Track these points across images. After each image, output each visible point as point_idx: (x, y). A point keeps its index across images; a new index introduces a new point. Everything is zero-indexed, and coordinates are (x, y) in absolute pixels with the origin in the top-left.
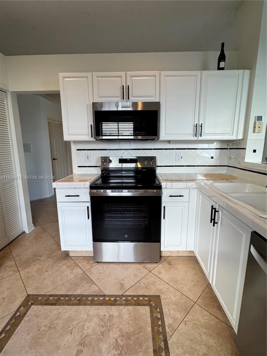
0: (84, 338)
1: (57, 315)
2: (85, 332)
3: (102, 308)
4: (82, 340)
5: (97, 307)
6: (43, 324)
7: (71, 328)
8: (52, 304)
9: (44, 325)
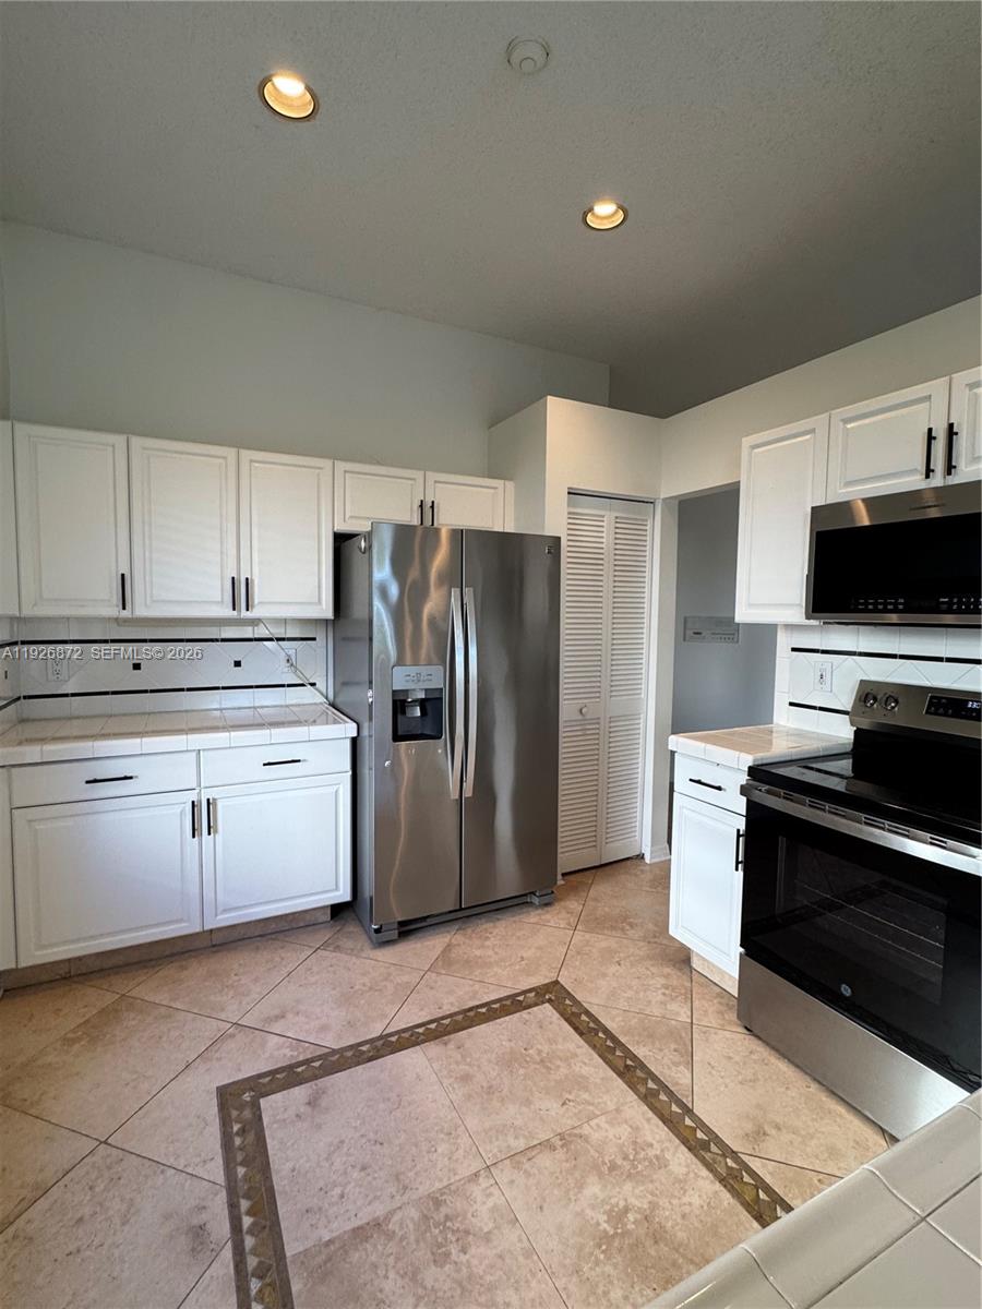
0: (576, 1135)
1: (569, 1054)
2: (586, 1130)
3: (658, 1126)
4: (570, 1135)
5: (650, 1114)
6: (539, 1047)
7: (570, 1097)
8: (576, 1029)
9: (537, 1049)
